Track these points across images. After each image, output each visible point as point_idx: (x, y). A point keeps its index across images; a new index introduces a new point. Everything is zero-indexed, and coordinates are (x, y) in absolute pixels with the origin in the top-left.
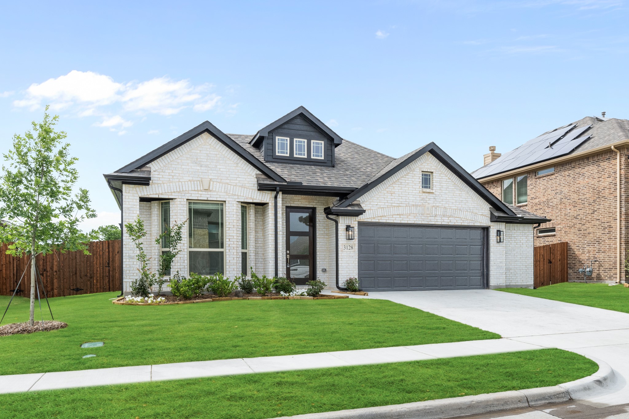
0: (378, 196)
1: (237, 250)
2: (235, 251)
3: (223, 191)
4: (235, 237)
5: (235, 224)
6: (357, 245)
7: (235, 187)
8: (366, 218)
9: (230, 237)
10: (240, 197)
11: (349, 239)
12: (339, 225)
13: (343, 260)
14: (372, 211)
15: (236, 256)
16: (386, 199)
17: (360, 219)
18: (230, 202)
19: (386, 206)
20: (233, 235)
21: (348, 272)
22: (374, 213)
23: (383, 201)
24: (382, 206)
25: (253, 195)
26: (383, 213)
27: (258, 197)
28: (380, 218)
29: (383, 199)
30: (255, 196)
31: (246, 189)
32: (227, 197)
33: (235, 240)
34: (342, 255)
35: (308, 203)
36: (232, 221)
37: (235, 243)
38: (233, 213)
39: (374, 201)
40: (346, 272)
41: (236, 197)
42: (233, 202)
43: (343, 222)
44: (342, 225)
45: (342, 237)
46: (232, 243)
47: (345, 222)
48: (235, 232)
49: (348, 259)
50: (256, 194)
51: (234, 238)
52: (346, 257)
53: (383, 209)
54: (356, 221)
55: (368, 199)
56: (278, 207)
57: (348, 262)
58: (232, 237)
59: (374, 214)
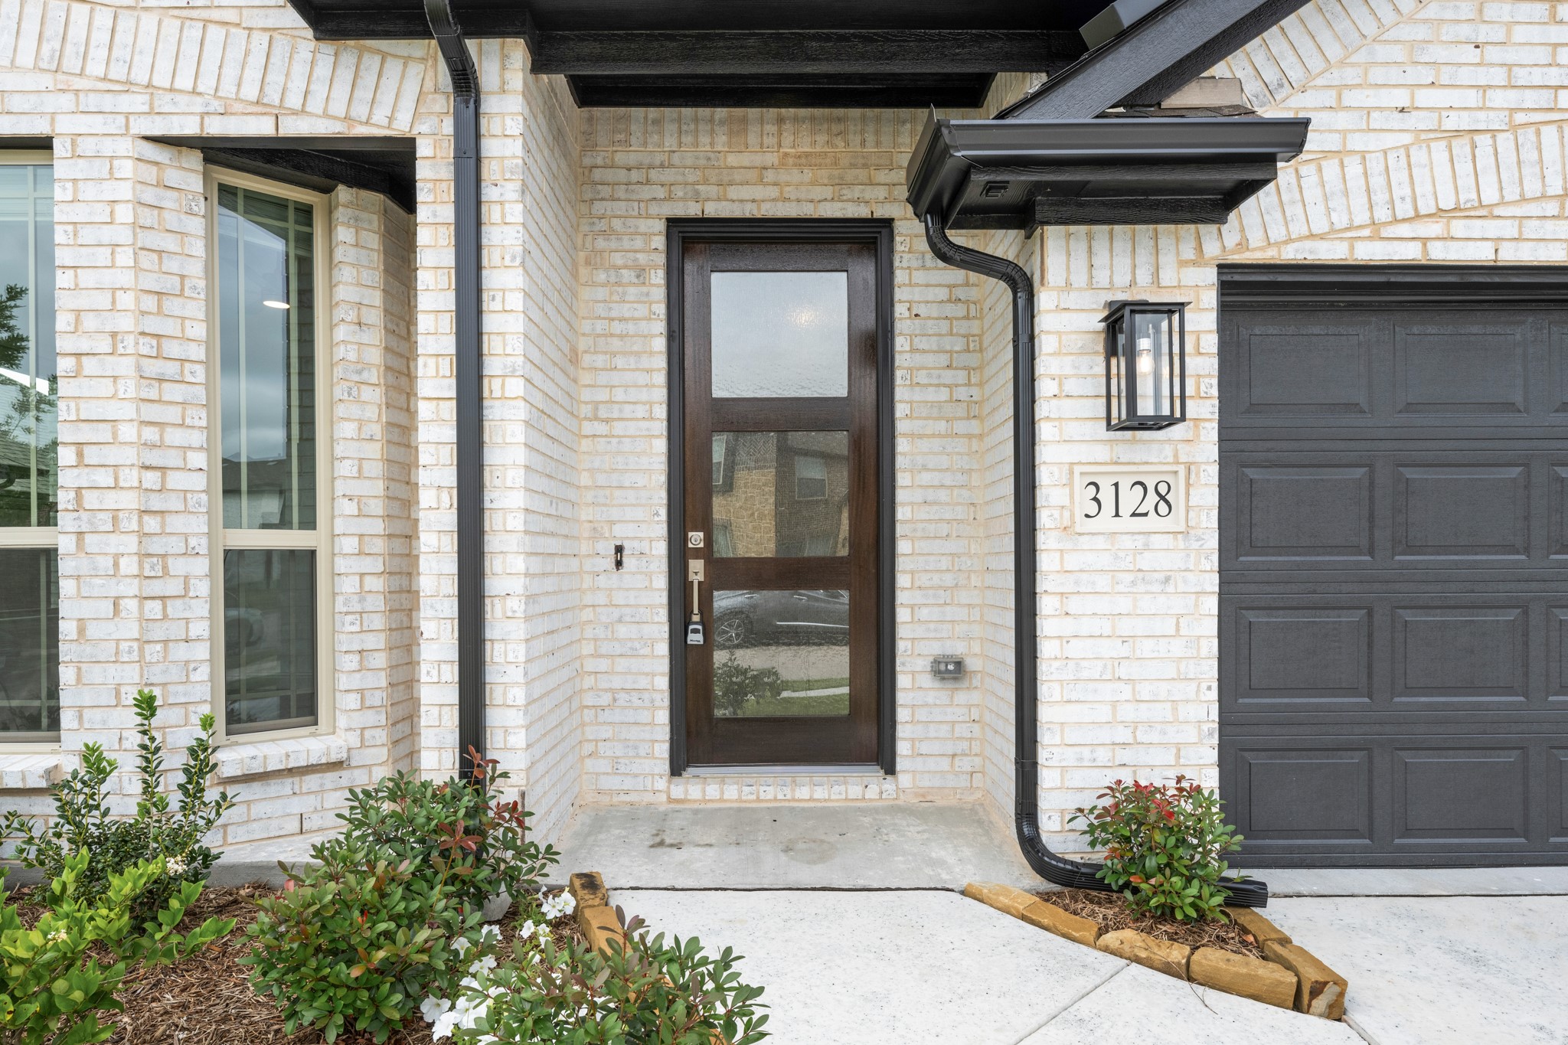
0: (1421, 32)
1: (143, 535)
2: (131, 544)
3: (26, 59)
4: (128, 432)
5: (125, 323)
6: (1210, 474)
7: (126, 23)
8: (1298, 228)
9: (86, 434)
10: (164, 103)
11: (1137, 423)
12: (1045, 300)
13: (1074, 605)
14: (1354, 168)
15: (131, 588)
16: (1493, 54)
17: (1244, 244)
18: (87, 146)
19: (1496, 121)
20: (111, 410)
21: (1128, 712)
22: (1377, 181)
23: (1465, 76)
24: (1451, 123)
25: (275, 78)
26: (1466, 181)
27: (319, 90)
28: (1434, 229)
29: (1472, 55)
30: (297, 85)
31: (215, 33)
32: (66, 101)
33: (129, 455)
34: (1072, 562)
35: (828, 192)
36: (103, 301)
37: (129, 477)
38: (107, 234)
39: (1377, 75)
40: (1104, 713)
41: (137, 102)
42: (108, 147)
43: (1080, 278)
44: (1072, 300)
45: (1068, 407)
46: (104, 478)
47: (1102, 277)
48: (129, 388)
49: (1124, 604)
50: (300, 70)
51: (115, 441)
52: (1102, 583)
53: (1461, 147)
54: (1199, 261)
55: (1315, 63)
56: (490, 171)
57: (1125, 627)
58: (103, 433)
59: (1380, 197)
